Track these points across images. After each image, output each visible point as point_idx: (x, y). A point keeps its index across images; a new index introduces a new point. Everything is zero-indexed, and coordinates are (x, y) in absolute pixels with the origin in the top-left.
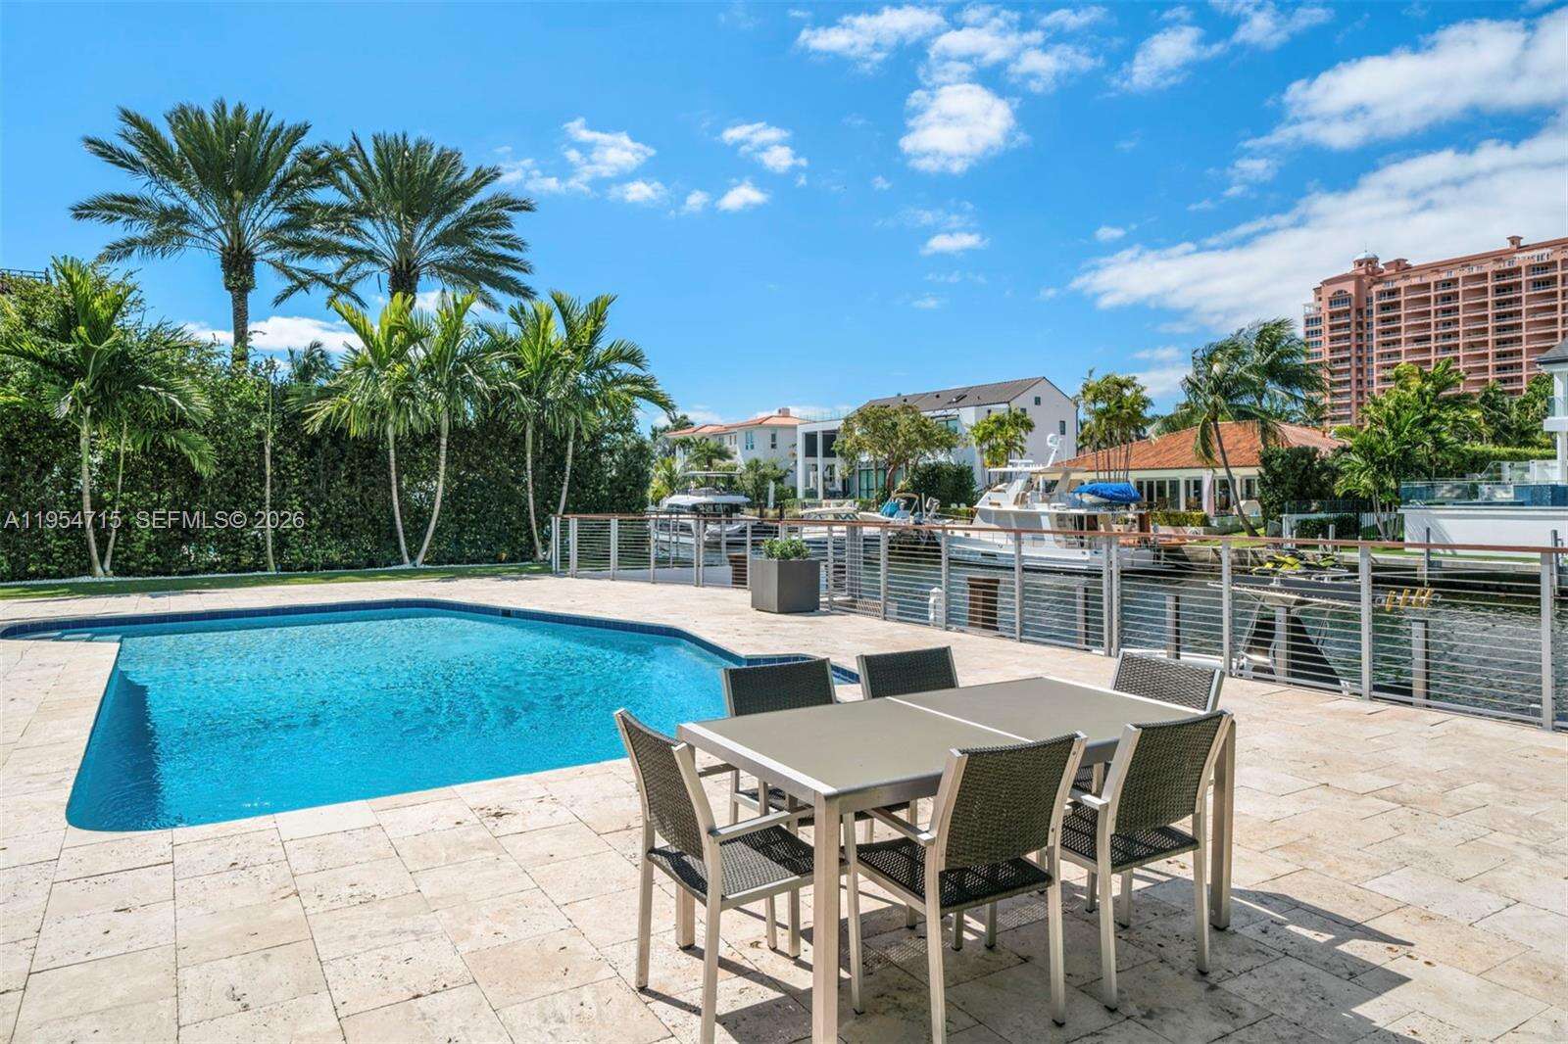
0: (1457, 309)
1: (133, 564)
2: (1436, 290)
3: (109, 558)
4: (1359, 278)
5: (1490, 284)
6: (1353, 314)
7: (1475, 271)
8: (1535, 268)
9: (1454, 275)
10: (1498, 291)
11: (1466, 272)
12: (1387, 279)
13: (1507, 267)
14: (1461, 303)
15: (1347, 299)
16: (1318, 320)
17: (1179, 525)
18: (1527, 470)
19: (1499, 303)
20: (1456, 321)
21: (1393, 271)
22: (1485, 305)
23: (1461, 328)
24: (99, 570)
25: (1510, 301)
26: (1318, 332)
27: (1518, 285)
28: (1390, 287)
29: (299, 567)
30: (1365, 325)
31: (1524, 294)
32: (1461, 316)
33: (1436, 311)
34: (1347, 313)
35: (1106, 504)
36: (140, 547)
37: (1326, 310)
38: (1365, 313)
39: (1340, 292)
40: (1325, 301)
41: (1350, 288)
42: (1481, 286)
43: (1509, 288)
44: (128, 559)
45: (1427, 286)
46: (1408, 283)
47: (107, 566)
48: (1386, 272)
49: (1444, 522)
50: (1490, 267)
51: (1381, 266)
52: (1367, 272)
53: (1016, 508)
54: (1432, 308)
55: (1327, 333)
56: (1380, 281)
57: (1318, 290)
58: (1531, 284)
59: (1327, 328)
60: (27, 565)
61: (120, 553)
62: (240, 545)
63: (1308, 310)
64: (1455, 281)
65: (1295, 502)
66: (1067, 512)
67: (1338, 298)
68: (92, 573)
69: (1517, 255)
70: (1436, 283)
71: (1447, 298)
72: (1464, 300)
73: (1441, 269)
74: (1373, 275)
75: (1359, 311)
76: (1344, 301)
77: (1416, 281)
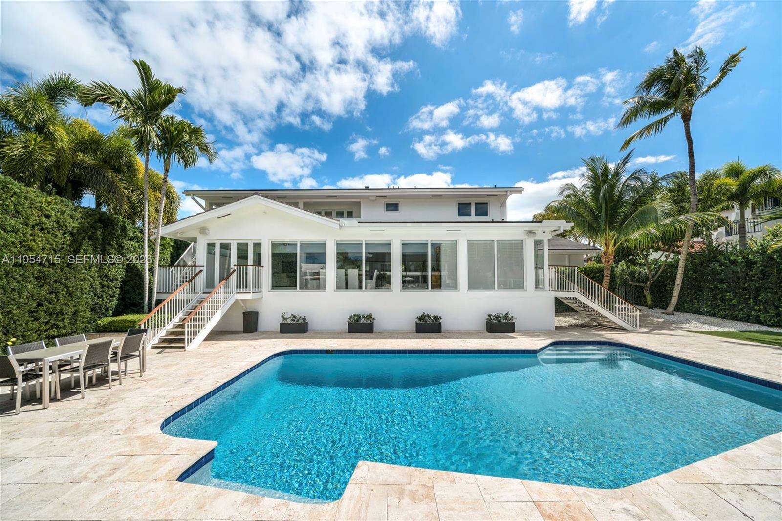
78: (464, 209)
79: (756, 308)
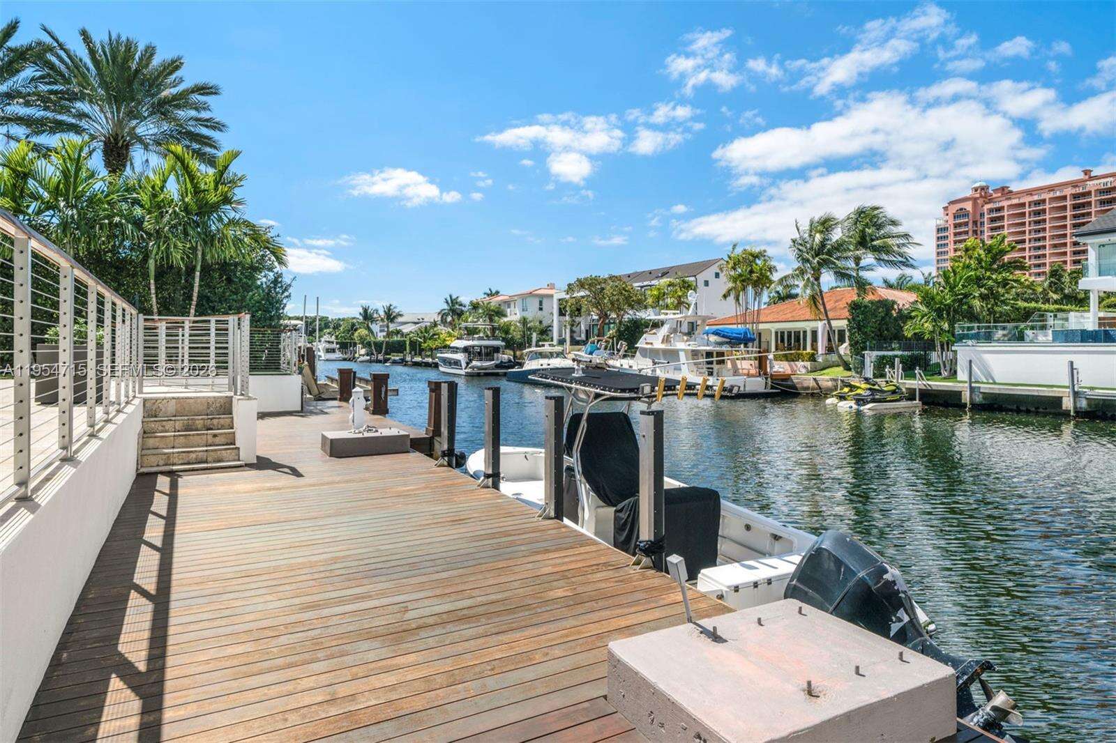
0: (1044, 221)
2: (1029, 208)
4: (975, 200)
5: (1069, 203)
6: (970, 225)
7: (1058, 194)
8: (1101, 192)
9: (1043, 197)
10: (1074, 208)
11: (1051, 195)
12: (995, 200)
13: (1081, 191)
14: (1047, 217)
15: (966, 215)
16: (945, 229)
17: (793, 361)
18: (1067, 319)
19: (1075, 217)
20: (1044, 229)
21: (1000, 195)
22: (1065, 217)
23: (1047, 234)
25: (1083, 215)
26: (946, 237)
27: (1089, 203)
28: (997, 205)
30: (979, 233)
31: (1093, 210)
32: (1048, 225)
33: (1030, 222)
34: (966, 224)
35: (727, 343)
37: (951, 222)
38: (979, 224)
39: (961, 209)
40: (951, 216)
41: (968, 206)
42: (1062, 204)
43: (1083, 205)
45: (1023, 205)
46: (1009, 202)
48: (994, 196)
49: (987, 357)
50: (1069, 191)
51: (991, 192)
52: (981, 196)
53: (663, 346)
54: (1027, 220)
55: (952, 238)
56: (990, 201)
57: (946, 208)
58: (1098, 203)
59: (952, 234)
63: (939, 222)
64: (1044, 201)
65: (874, 342)
66: (698, 348)
67: (961, 213)
69: (1088, 183)
70: (1030, 202)
71: (1038, 213)
72: (1050, 214)
73: (1033, 193)
74: (986, 198)
75: (975, 223)
76: (964, 216)
77: (1015, 201)
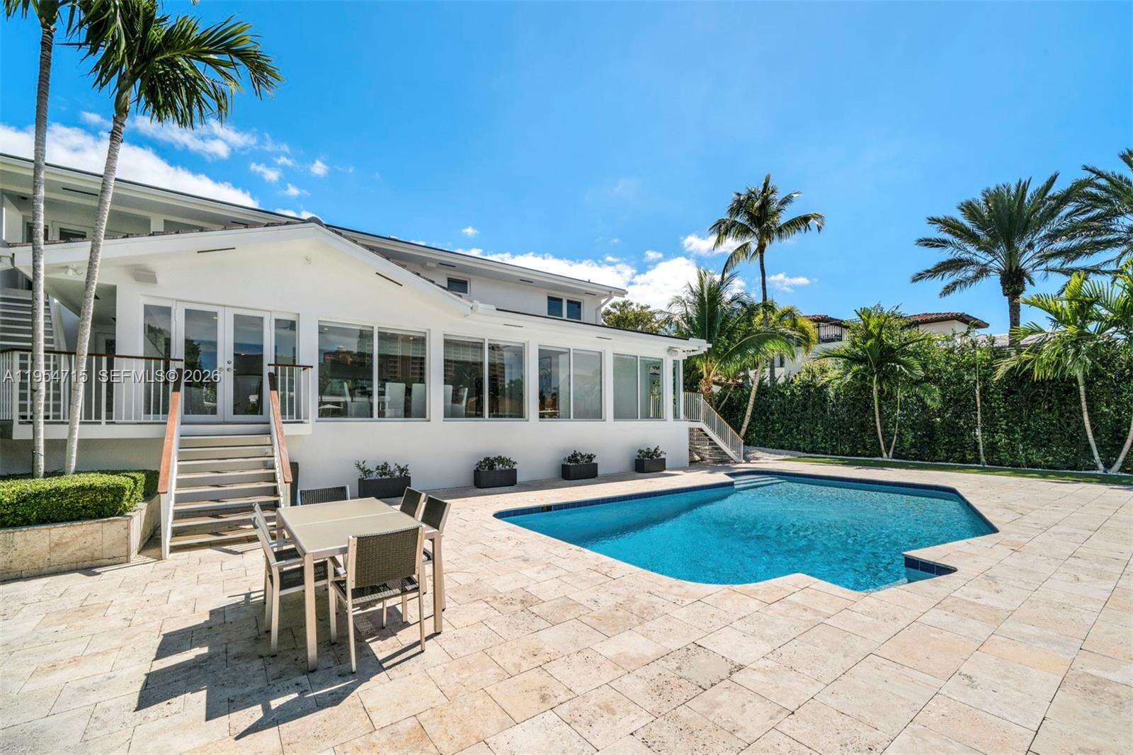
1: (904, 453)
3: (892, 449)
24: (885, 455)
29: (1007, 464)
36: (907, 445)
44: (902, 450)
47: (891, 454)
60: (857, 451)
61: (898, 447)
62: (964, 447)
68: (882, 456)
78: (554, 306)
79: (798, 437)
